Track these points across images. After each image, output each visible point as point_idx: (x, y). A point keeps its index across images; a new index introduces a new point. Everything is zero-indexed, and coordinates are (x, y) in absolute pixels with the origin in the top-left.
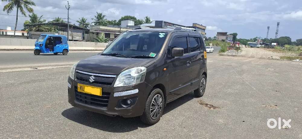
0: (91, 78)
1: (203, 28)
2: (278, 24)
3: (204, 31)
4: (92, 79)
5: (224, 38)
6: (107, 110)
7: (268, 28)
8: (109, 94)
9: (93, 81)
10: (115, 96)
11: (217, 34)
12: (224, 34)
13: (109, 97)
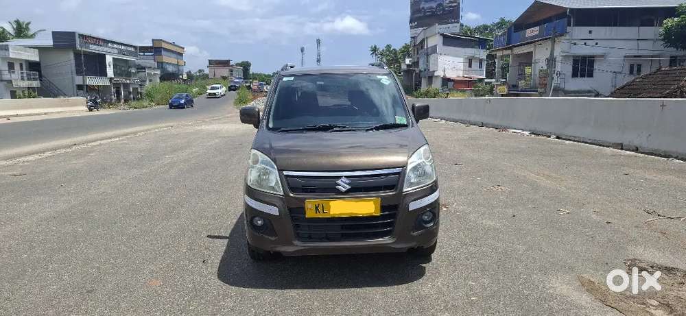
0: (339, 182)
1: (179, 50)
2: (318, 42)
3: (179, 57)
4: (343, 185)
5: (225, 72)
6: (394, 240)
7: (302, 50)
8: (395, 207)
9: (348, 187)
10: (411, 209)
11: (210, 64)
12: (225, 63)
13: (395, 214)
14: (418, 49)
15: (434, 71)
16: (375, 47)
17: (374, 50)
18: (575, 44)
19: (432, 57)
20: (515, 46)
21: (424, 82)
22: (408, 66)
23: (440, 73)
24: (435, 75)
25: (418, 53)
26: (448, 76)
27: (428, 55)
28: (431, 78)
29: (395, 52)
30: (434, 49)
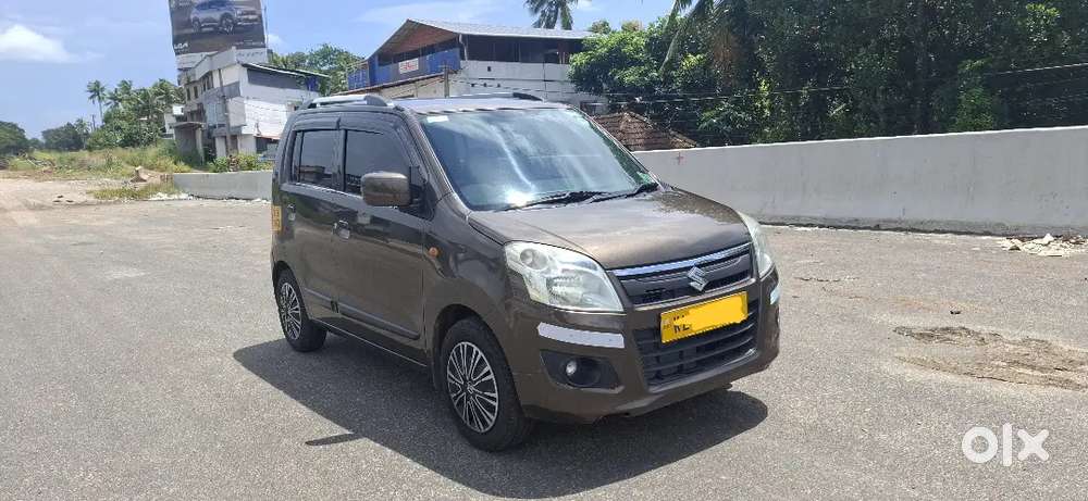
4: (697, 280)
14: (196, 89)
15: (240, 127)
16: (97, 84)
17: (96, 91)
18: (473, 85)
19: (232, 103)
20: (384, 87)
21: (220, 146)
22: (179, 118)
23: (249, 130)
24: (244, 132)
25: (196, 96)
26: (265, 134)
27: (224, 99)
28: (234, 138)
29: (145, 96)
30: (234, 91)
